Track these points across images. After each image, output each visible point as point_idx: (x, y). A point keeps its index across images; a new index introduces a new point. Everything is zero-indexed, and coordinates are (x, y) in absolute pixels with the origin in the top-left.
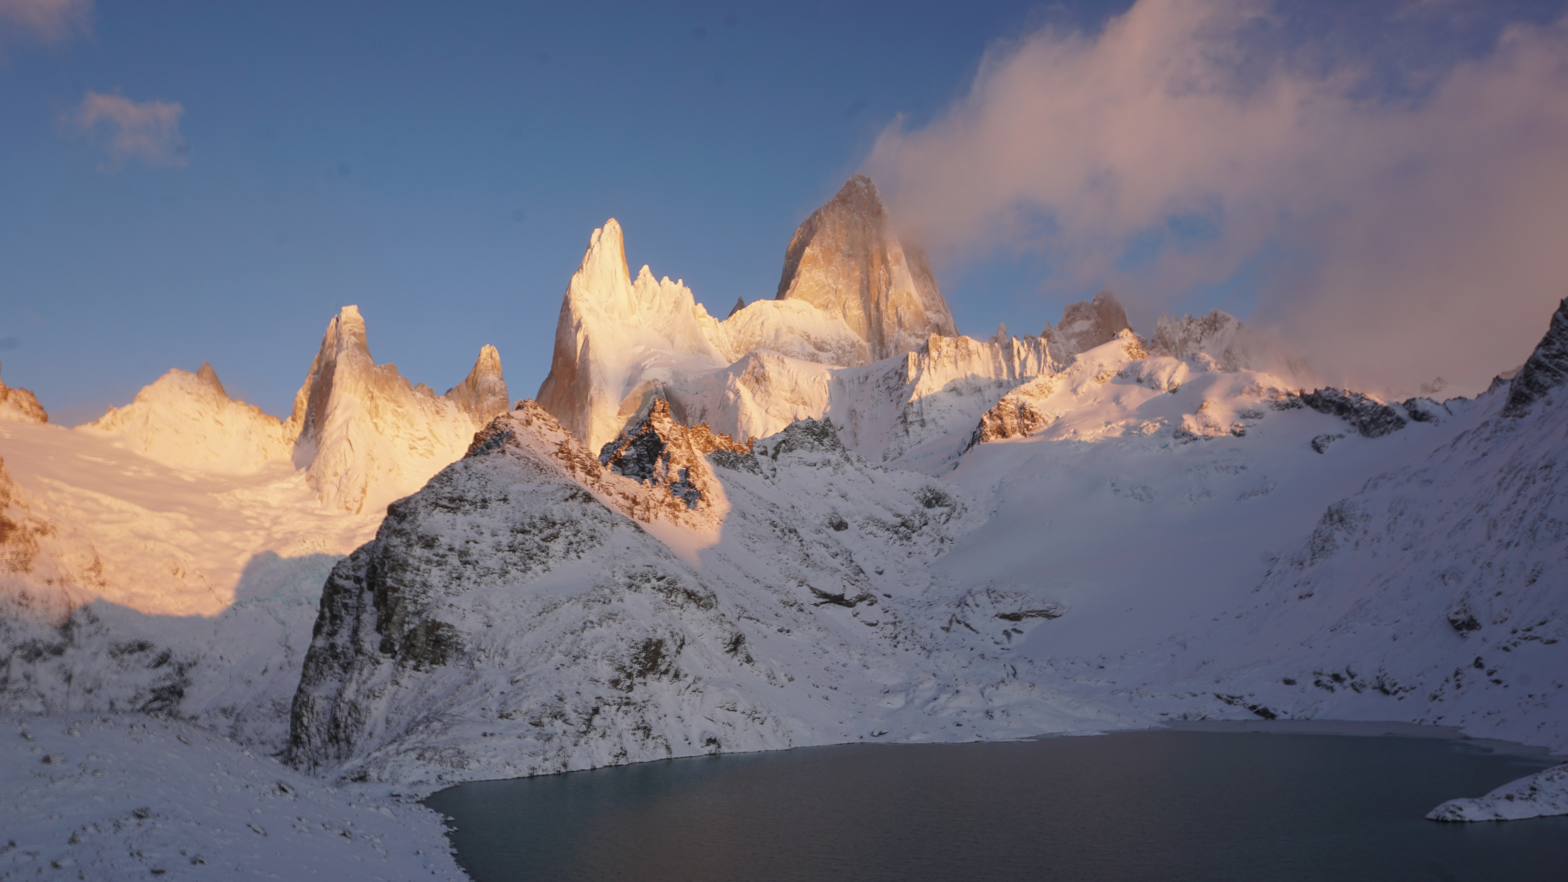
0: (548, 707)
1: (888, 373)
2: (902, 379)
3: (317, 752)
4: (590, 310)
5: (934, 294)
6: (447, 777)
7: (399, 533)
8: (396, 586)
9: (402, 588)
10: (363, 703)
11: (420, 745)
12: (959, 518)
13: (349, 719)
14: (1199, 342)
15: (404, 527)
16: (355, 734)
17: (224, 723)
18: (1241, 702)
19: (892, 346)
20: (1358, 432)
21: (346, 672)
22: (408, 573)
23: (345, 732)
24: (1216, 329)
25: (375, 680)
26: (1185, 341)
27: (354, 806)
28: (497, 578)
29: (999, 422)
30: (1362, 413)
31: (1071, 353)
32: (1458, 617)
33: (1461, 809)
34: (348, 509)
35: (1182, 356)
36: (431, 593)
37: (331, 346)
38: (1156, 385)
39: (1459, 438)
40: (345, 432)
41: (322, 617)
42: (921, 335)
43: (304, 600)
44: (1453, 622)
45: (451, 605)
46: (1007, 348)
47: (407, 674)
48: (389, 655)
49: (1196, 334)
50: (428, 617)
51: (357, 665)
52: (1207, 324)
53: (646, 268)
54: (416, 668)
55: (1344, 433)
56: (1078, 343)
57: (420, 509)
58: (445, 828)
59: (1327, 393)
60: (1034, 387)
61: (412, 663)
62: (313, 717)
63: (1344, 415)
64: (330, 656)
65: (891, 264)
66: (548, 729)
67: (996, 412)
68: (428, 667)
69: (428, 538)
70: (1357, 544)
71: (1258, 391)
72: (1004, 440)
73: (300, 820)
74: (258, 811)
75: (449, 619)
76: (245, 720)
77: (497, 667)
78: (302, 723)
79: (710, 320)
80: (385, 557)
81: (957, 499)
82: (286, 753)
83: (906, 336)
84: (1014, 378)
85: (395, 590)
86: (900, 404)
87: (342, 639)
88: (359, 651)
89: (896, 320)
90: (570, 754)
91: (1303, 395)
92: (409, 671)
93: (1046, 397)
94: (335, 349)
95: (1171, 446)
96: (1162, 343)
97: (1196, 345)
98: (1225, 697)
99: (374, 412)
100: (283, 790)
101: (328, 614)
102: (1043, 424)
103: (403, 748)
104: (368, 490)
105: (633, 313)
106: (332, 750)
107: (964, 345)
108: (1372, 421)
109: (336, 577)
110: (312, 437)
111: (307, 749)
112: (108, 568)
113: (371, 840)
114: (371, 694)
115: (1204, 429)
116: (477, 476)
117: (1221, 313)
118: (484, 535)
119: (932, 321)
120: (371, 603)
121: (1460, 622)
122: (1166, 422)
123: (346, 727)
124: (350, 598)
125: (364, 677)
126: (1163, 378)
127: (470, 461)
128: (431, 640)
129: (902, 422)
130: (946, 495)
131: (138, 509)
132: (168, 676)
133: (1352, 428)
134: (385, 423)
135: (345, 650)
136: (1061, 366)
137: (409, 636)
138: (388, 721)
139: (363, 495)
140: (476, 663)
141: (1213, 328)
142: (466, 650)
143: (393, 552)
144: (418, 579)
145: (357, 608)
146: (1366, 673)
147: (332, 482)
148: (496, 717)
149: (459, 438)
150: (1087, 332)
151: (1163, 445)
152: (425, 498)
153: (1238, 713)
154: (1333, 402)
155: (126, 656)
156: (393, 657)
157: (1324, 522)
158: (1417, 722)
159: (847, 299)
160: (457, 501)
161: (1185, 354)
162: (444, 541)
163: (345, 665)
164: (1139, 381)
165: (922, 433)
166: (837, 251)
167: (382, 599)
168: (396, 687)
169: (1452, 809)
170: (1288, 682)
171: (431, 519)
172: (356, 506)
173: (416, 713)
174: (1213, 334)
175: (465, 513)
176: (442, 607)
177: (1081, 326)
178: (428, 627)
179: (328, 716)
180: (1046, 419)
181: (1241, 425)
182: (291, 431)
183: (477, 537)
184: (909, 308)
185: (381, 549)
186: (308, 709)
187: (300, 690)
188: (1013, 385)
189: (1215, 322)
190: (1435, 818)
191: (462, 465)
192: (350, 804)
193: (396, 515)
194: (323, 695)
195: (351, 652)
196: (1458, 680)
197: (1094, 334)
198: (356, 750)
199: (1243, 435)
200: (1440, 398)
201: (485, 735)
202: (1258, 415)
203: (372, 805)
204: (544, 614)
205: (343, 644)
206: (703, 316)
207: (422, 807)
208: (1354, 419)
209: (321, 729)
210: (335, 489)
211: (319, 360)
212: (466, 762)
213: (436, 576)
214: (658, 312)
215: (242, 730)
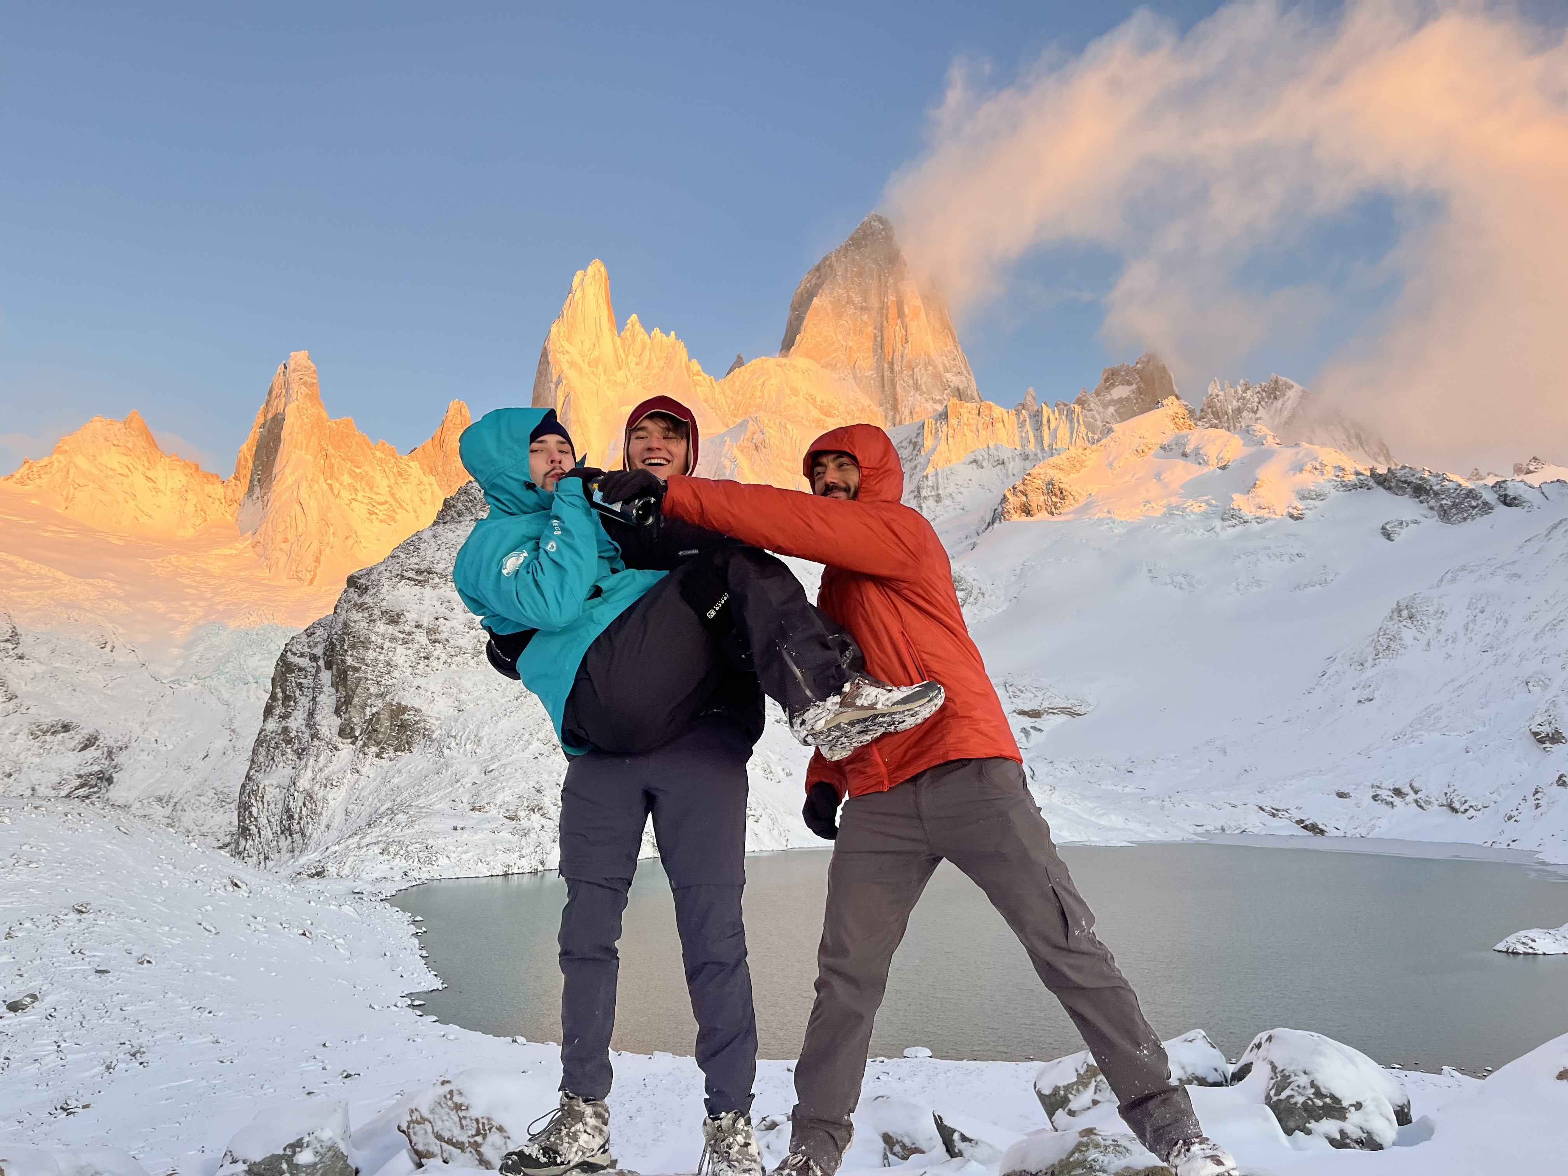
0: (525, 800)
1: (901, 442)
2: (917, 449)
3: (268, 845)
4: (572, 364)
5: (956, 353)
6: (413, 874)
7: (360, 607)
8: (356, 665)
9: (363, 667)
10: (319, 793)
11: (384, 838)
12: (976, 603)
13: (304, 809)
14: (1255, 413)
15: (366, 601)
16: (310, 826)
17: (159, 812)
18: (1287, 815)
19: (907, 412)
20: (1437, 518)
21: (300, 759)
22: (371, 651)
23: (299, 823)
24: (1275, 398)
25: (332, 767)
26: (1239, 411)
27: (312, 903)
28: (470, 658)
29: (1024, 498)
30: (1443, 496)
31: (1107, 422)
32: (1542, 728)
33: (1534, 941)
34: (299, 579)
35: (1235, 428)
36: (396, 674)
37: (278, 396)
38: (1204, 460)
39: (1555, 527)
40: (295, 493)
41: (273, 697)
42: (940, 400)
43: (251, 679)
44: (1535, 734)
45: (418, 687)
46: (1035, 416)
47: (369, 762)
48: (349, 741)
49: (1252, 402)
50: (393, 700)
51: (313, 751)
52: (1266, 392)
53: (634, 317)
54: (379, 756)
55: (1419, 518)
56: (1116, 411)
57: (383, 580)
58: (413, 929)
59: (1403, 472)
60: (1065, 460)
61: (374, 749)
62: (263, 808)
63: (1421, 498)
64: (283, 740)
65: (907, 319)
66: (525, 823)
67: (1021, 488)
68: (392, 754)
69: (393, 614)
70: (1428, 644)
71: (1320, 469)
72: (1029, 519)
73: (256, 918)
74: (209, 908)
75: (416, 703)
76: (183, 810)
77: (469, 755)
78: (250, 813)
79: (704, 378)
80: (344, 633)
81: (974, 583)
82: (233, 846)
83: (923, 400)
84: (1043, 449)
85: (357, 670)
86: (913, 477)
87: (297, 722)
88: (315, 736)
89: (911, 382)
90: (548, 852)
91: (1373, 474)
92: (370, 758)
93: (1078, 471)
94: (283, 400)
95: (1218, 529)
96: (1213, 413)
97: (1252, 415)
98: (1268, 809)
99: (329, 472)
100: (236, 885)
101: (280, 695)
102: (1073, 502)
103: (364, 842)
104: (323, 559)
105: (620, 369)
106: (284, 843)
107: (987, 413)
108: (1454, 505)
109: (289, 653)
110: (258, 498)
111: (256, 841)
112: (26, 640)
113: (334, 940)
114: (327, 783)
115: (1256, 511)
116: (447, 546)
117: (1282, 379)
118: (454, 611)
119: (952, 385)
120: (329, 683)
121: (1543, 735)
122: (1214, 502)
123: (300, 819)
124: (306, 677)
125: (320, 765)
126: (1211, 452)
127: (440, 528)
128: (396, 725)
129: (915, 497)
130: (961, 579)
131: (59, 574)
132: (96, 760)
133: (1430, 513)
134: (341, 484)
135: (300, 734)
136: (1096, 437)
137: (372, 719)
138: (347, 813)
139: (316, 564)
140: (446, 751)
141: (1272, 396)
142: (434, 736)
143: (353, 628)
144: (382, 657)
145: (313, 689)
146: (1433, 789)
147: (281, 549)
148: (467, 810)
149: (425, 504)
150: (1128, 399)
151: (1209, 528)
152: (389, 569)
153: (1283, 827)
154: (1409, 483)
155: (48, 737)
156: (353, 743)
157: (1391, 618)
158: (1488, 845)
159: (858, 357)
160: (426, 574)
161: (1238, 425)
162: (411, 616)
163: (300, 750)
164: (1185, 455)
165: (938, 509)
166: (848, 303)
167: (341, 679)
168: (356, 776)
169: (1524, 940)
170: (1341, 795)
171: (396, 592)
172: (309, 576)
173: (379, 805)
174: (1272, 403)
175: (434, 587)
176: (409, 689)
177: (1121, 392)
178: (392, 711)
179: (280, 806)
180: (1077, 496)
181: (1300, 507)
182: (233, 491)
183: (448, 614)
184: (926, 369)
185: (340, 625)
186: (258, 798)
187: (248, 777)
188: (1041, 458)
189: (1275, 389)
190: (1505, 949)
191: (430, 533)
192: (309, 902)
193: (357, 587)
194: (275, 783)
195: (307, 736)
196: (1538, 799)
197: (1135, 401)
198: (312, 844)
199: (1302, 519)
200: (1534, 480)
201: (455, 829)
202: (1319, 496)
203: (334, 903)
204: (522, 698)
205: (297, 728)
206: (698, 374)
207: (387, 905)
208: (1432, 503)
209: (272, 820)
210: (286, 557)
211: (266, 411)
212: (435, 858)
213: (401, 655)
214: (647, 368)
215: (180, 820)
